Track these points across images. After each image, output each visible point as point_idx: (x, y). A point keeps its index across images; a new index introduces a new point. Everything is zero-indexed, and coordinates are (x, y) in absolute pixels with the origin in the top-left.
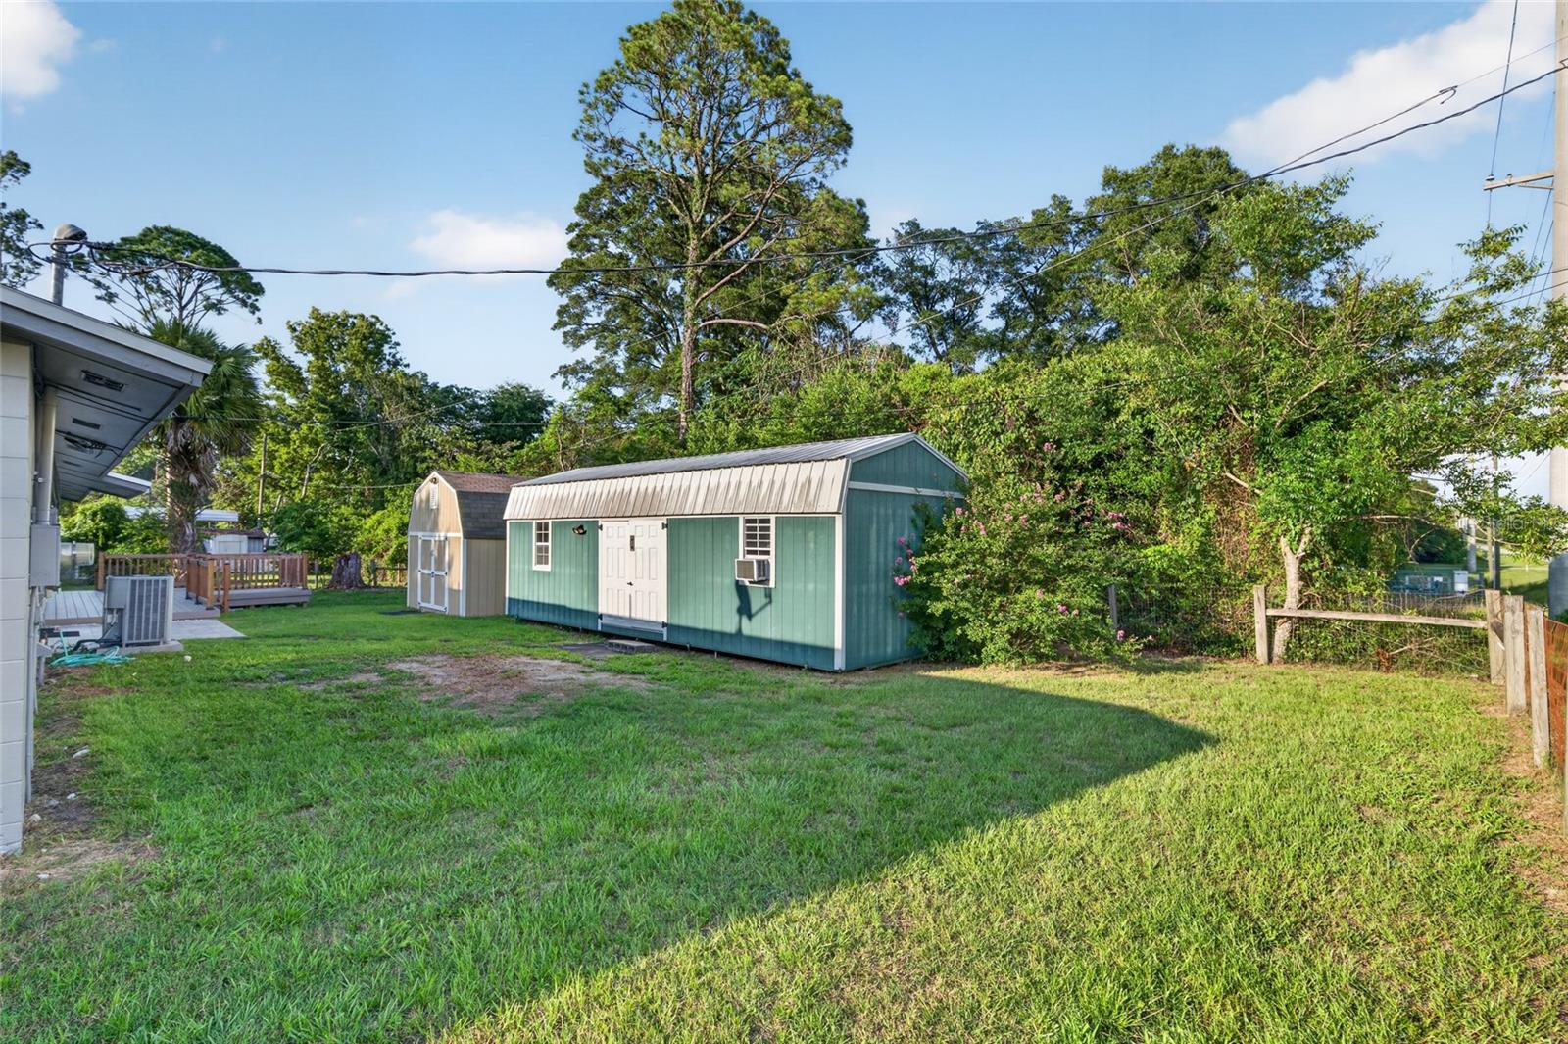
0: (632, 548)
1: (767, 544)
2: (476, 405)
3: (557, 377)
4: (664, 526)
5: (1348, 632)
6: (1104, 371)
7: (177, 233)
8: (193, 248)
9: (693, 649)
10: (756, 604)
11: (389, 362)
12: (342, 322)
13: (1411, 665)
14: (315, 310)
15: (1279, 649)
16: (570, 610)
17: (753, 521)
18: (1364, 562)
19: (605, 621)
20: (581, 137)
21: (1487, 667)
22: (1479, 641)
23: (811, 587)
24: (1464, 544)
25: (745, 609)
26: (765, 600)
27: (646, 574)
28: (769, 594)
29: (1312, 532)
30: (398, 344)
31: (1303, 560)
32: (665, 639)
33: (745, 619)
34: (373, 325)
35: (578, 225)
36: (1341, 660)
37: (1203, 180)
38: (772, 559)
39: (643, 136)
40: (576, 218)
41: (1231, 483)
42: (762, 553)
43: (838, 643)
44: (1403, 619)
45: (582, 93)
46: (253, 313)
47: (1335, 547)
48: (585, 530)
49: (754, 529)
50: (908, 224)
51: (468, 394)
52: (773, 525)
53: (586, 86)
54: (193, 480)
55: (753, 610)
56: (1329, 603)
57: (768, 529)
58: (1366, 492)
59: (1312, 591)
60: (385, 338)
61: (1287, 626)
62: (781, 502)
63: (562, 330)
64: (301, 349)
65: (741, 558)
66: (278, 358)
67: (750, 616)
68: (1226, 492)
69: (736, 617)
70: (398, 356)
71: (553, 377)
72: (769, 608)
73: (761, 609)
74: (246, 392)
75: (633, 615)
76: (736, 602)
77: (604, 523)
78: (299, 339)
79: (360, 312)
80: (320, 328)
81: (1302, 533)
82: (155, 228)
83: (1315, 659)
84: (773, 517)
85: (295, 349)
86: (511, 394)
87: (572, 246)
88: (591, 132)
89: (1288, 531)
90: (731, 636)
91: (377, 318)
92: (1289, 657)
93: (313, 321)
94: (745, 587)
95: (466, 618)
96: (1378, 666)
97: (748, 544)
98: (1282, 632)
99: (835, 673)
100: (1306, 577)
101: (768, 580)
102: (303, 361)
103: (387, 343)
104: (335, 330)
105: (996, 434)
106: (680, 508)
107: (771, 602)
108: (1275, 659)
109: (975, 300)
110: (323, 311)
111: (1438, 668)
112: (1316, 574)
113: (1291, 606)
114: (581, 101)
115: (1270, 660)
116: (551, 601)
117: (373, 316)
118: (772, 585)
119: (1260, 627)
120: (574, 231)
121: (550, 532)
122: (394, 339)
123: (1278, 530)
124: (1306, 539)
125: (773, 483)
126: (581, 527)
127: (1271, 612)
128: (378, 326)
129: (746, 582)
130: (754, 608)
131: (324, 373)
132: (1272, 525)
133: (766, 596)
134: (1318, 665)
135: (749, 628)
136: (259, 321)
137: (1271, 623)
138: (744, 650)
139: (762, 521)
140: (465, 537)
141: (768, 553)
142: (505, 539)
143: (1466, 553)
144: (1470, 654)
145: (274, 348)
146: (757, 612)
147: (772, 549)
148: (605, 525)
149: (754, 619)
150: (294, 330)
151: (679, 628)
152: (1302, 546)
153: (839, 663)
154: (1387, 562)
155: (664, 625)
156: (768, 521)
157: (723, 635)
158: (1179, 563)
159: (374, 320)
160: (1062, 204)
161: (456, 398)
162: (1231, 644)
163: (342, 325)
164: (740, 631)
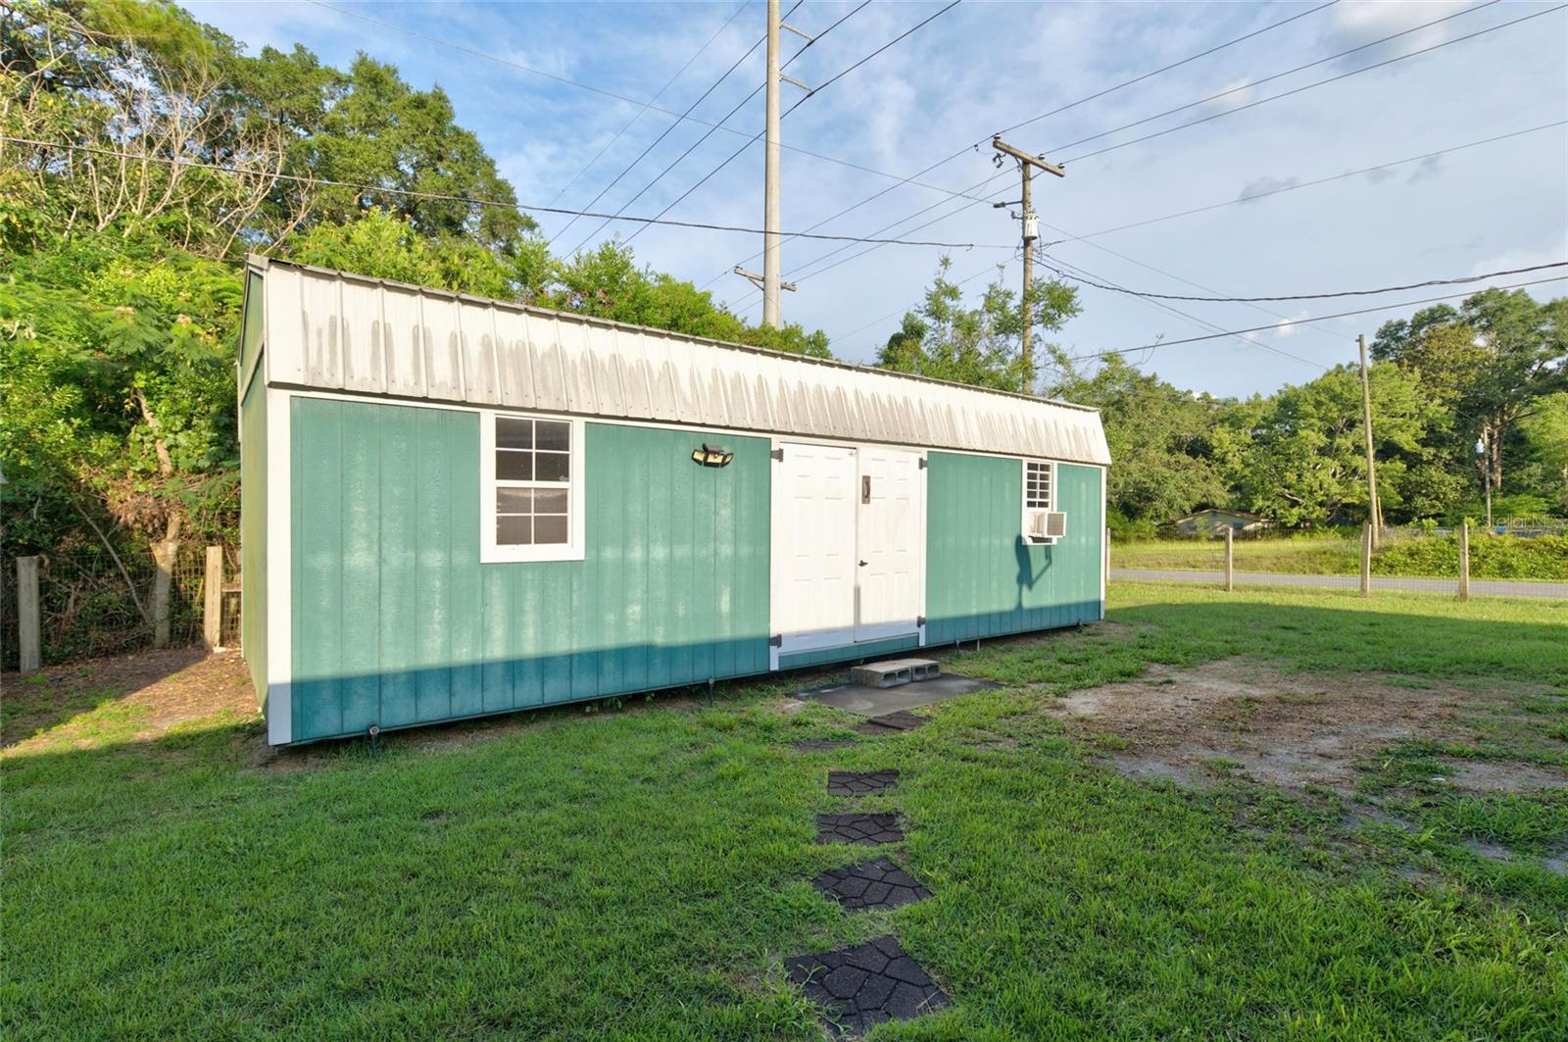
0: (866, 497)
1: (1046, 495)
4: (922, 463)
9: (964, 644)
10: (1036, 567)
17: (1035, 466)
19: (786, 648)
23: (1083, 541)
25: (1025, 578)
26: (1045, 563)
28: (1049, 554)
32: (922, 643)
33: (1025, 589)
42: (1041, 505)
49: (1036, 475)
52: (1053, 473)
55: (1034, 576)
57: (1047, 478)
62: (1064, 448)
67: (1030, 586)
69: (1016, 588)
72: (1049, 569)
73: (1042, 572)
76: (1015, 569)
84: (1054, 464)
90: (1010, 613)
94: (1027, 548)
97: (1030, 495)
107: (1050, 563)
121: (574, 453)
126: (715, 449)
130: (1034, 573)
133: (1047, 557)
135: (1031, 598)
138: (1025, 627)
139: (1044, 466)
141: (1046, 505)
146: (1037, 577)
147: (1053, 500)
148: (789, 450)
149: (1036, 587)
151: (943, 621)
155: (920, 622)
156: (1047, 467)
157: (1001, 614)
164: (1020, 604)
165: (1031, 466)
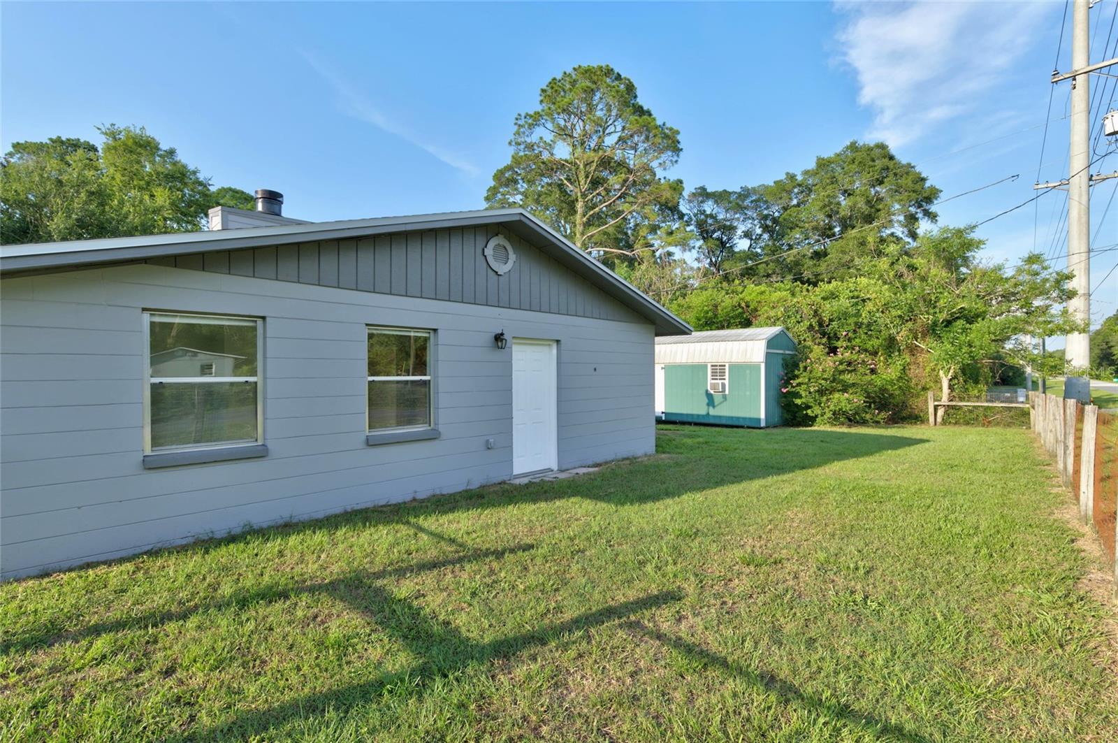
1: (724, 375)
4: (662, 369)
5: (971, 412)
6: (850, 292)
9: (680, 422)
10: (716, 402)
13: (998, 424)
15: (939, 420)
17: (716, 365)
18: (976, 382)
20: (513, 143)
21: (1030, 424)
22: (1026, 414)
23: (748, 393)
24: (1024, 373)
25: (711, 404)
26: (722, 400)
28: (725, 397)
29: (954, 368)
31: (951, 380)
32: (664, 419)
33: (711, 408)
36: (967, 423)
37: (875, 166)
38: (726, 381)
39: (541, 138)
41: (917, 346)
42: (721, 379)
43: (763, 416)
44: (995, 405)
45: (517, 119)
47: (965, 375)
49: (717, 369)
50: (699, 188)
52: (727, 367)
53: (519, 115)
55: (716, 404)
56: (961, 399)
57: (724, 369)
58: (981, 352)
59: (954, 394)
61: (943, 409)
62: (731, 357)
65: (709, 382)
67: (714, 407)
68: (913, 350)
69: (706, 407)
72: (726, 402)
73: (721, 403)
76: (706, 401)
81: (950, 368)
82: (223, 188)
83: (956, 423)
84: (727, 364)
88: (519, 140)
89: (944, 367)
90: (703, 416)
92: (944, 422)
94: (711, 394)
96: (983, 425)
97: (713, 376)
98: (941, 412)
99: (761, 428)
100: (951, 387)
101: (725, 390)
105: (799, 322)
107: (726, 400)
108: (938, 424)
109: (732, 229)
111: (1009, 425)
112: (956, 386)
113: (945, 400)
114: (516, 124)
115: (935, 424)
118: (727, 392)
119: (931, 410)
123: (939, 367)
124: (952, 371)
125: (726, 349)
127: (936, 403)
129: (712, 392)
132: (936, 365)
133: (723, 398)
134: (957, 426)
135: (712, 412)
137: (936, 408)
138: (712, 421)
139: (721, 365)
141: (724, 379)
143: (1025, 379)
144: (1023, 419)
146: (718, 405)
147: (727, 377)
149: (717, 407)
151: (672, 414)
152: (950, 374)
153: (763, 424)
154: (987, 381)
155: (663, 413)
156: (724, 365)
157: (700, 415)
158: (892, 383)
160: (792, 177)
162: (916, 418)
164: (708, 414)
165: (712, 366)
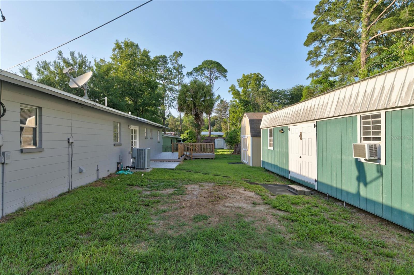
0: (301, 138)
1: (379, 133)
2: (285, 95)
3: (309, 79)
4: (315, 126)
7: (209, 61)
8: (212, 63)
9: (330, 197)
10: (370, 176)
11: (262, 86)
12: (250, 77)
14: (244, 75)
16: (280, 168)
17: (368, 117)
19: (291, 174)
25: (362, 179)
26: (376, 174)
27: (307, 153)
28: (380, 170)
30: (265, 80)
32: (316, 188)
33: (362, 186)
34: (258, 76)
35: (315, 19)
38: (382, 143)
40: (314, 16)
42: (375, 139)
46: (225, 78)
48: (283, 131)
49: (369, 123)
51: (283, 91)
52: (383, 119)
54: (199, 123)
55: (368, 179)
57: (379, 122)
60: (261, 79)
62: (389, 100)
63: (309, 60)
64: (240, 87)
65: (359, 143)
66: (235, 90)
67: (366, 184)
69: (356, 183)
70: (265, 84)
71: (307, 79)
72: (380, 180)
73: (374, 180)
74: (211, 97)
75: (302, 174)
76: (356, 173)
77: (291, 127)
78: (240, 84)
79: (254, 73)
80: (245, 80)
82: (205, 61)
84: (383, 113)
85: (239, 87)
86: (298, 89)
87: (314, 28)
90: (353, 194)
91: (259, 73)
93: (243, 78)
94: (361, 163)
95: (253, 167)
97: (365, 134)
101: (379, 159)
102: (240, 90)
103: (262, 81)
104: (248, 79)
106: (322, 115)
107: (382, 175)
110: (246, 75)
116: (274, 163)
117: (258, 73)
118: (383, 162)
120: (314, 21)
121: (273, 133)
122: (264, 79)
125: (383, 87)
126: (283, 130)
128: (260, 76)
129: (362, 160)
130: (369, 179)
131: (245, 92)
133: (378, 171)
135: (365, 192)
136: (227, 80)
139: (374, 117)
140: (251, 136)
141: (379, 139)
142: (261, 137)
145: (234, 87)
146: (371, 182)
147: (382, 136)
149: (369, 186)
150: (239, 81)
151: (323, 184)
155: (316, 181)
156: (379, 116)
157: (347, 193)
159: (258, 74)
161: (279, 93)
163: (250, 78)
164: (358, 193)
165: (365, 118)
